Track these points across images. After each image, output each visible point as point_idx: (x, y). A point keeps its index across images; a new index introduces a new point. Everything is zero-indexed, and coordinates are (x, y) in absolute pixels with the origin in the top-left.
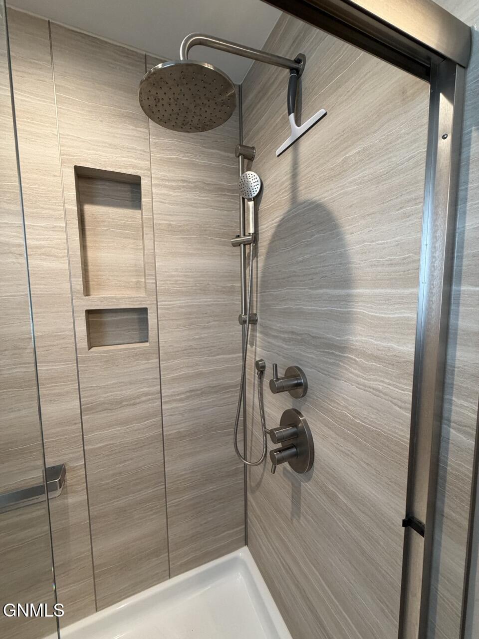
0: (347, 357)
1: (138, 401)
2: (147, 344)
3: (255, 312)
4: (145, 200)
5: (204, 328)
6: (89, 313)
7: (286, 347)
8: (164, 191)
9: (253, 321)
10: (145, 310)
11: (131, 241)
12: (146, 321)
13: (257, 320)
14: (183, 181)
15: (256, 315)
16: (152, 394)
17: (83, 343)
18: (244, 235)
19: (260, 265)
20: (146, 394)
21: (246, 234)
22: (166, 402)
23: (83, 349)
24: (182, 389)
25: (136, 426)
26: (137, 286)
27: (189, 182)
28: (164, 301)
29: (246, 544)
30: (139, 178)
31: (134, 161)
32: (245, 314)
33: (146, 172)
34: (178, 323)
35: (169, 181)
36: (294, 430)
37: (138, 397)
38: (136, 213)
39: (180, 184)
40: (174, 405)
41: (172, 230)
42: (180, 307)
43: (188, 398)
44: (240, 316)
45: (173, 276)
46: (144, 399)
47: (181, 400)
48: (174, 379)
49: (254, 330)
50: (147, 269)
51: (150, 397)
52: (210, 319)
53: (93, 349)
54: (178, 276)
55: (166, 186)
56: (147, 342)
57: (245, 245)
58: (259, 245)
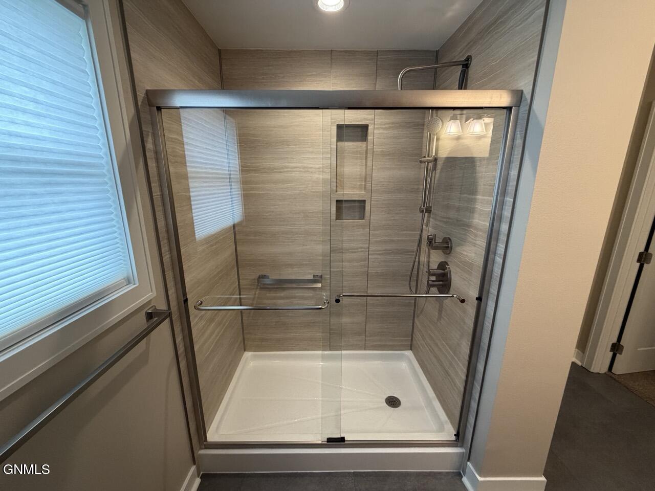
0: (471, 231)
1: (356, 251)
2: (363, 221)
3: (431, 205)
4: (370, 138)
5: (397, 214)
6: (338, 201)
7: (445, 226)
8: (381, 131)
9: (429, 210)
10: (364, 201)
11: (359, 161)
12: (364, 208)
13: (431, 211)
14: (393, 123)
15: (431, 207)
16: (364, 248)
17: (334, 217)
18: (428, 156)
19: (437, 175)
20: (361, 248)
21: (430, 156)
22: (371, 254)
23: (333, 220)
24: (380, 248)
25: (355, 264)
26: (360, 188)
27: (397, 123)
28: (375, 196)
29: (411, 349)
30: (368, 125)
31: (366, 116)
32: (424, 207)
33: (371, 121)
34: (382, 209)
35: (385, 124)
36: (443, 271)
37: (357, 249)
38: (364, 144)
39: (391, 125)
40: (376, 256)
41: (383, 154)
42: (384, 200)
43: (382, 254)
44: (421, 207)
45: (381, 182)
46: (360, 250)
47: (379, 254)
48: (376, 242)
49: (429, 217)
50: (366, 178)
51: (363, 250)
52: (402, 208)
53: (337, 221)
54: (385, 182)
55: (382, 128)
56: (363, 219)
57: (428, 163)
58: (438, 163)
